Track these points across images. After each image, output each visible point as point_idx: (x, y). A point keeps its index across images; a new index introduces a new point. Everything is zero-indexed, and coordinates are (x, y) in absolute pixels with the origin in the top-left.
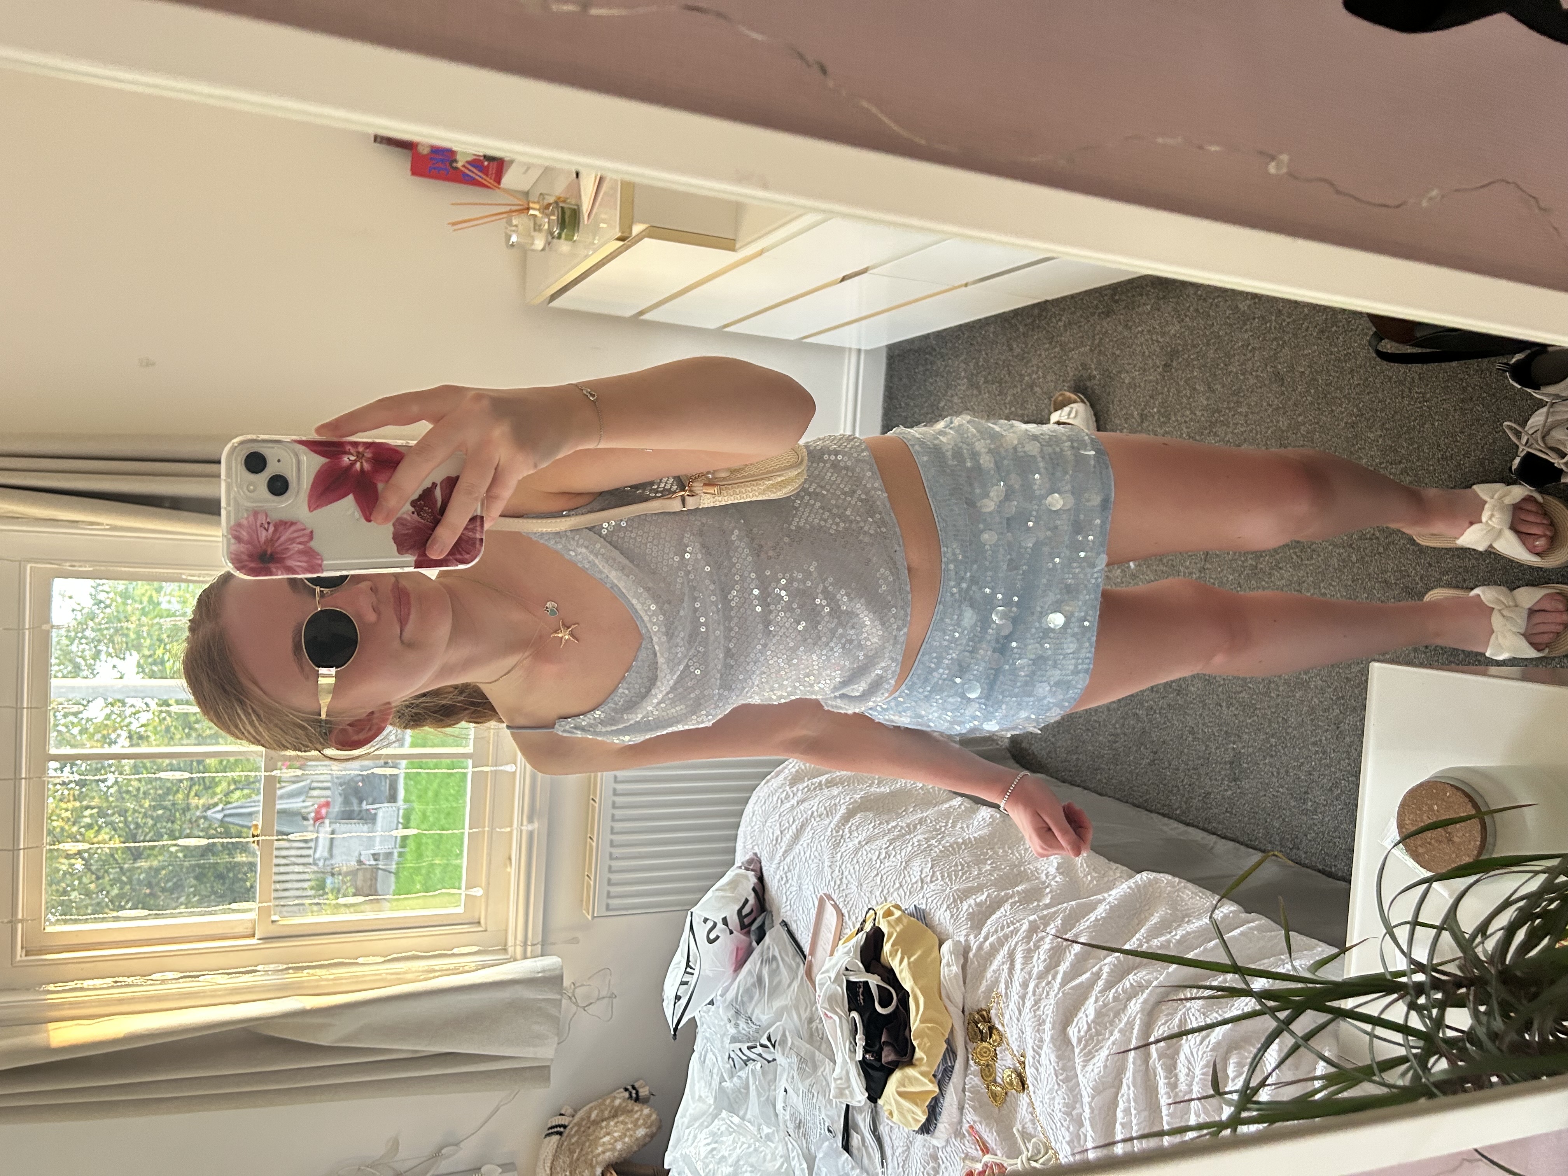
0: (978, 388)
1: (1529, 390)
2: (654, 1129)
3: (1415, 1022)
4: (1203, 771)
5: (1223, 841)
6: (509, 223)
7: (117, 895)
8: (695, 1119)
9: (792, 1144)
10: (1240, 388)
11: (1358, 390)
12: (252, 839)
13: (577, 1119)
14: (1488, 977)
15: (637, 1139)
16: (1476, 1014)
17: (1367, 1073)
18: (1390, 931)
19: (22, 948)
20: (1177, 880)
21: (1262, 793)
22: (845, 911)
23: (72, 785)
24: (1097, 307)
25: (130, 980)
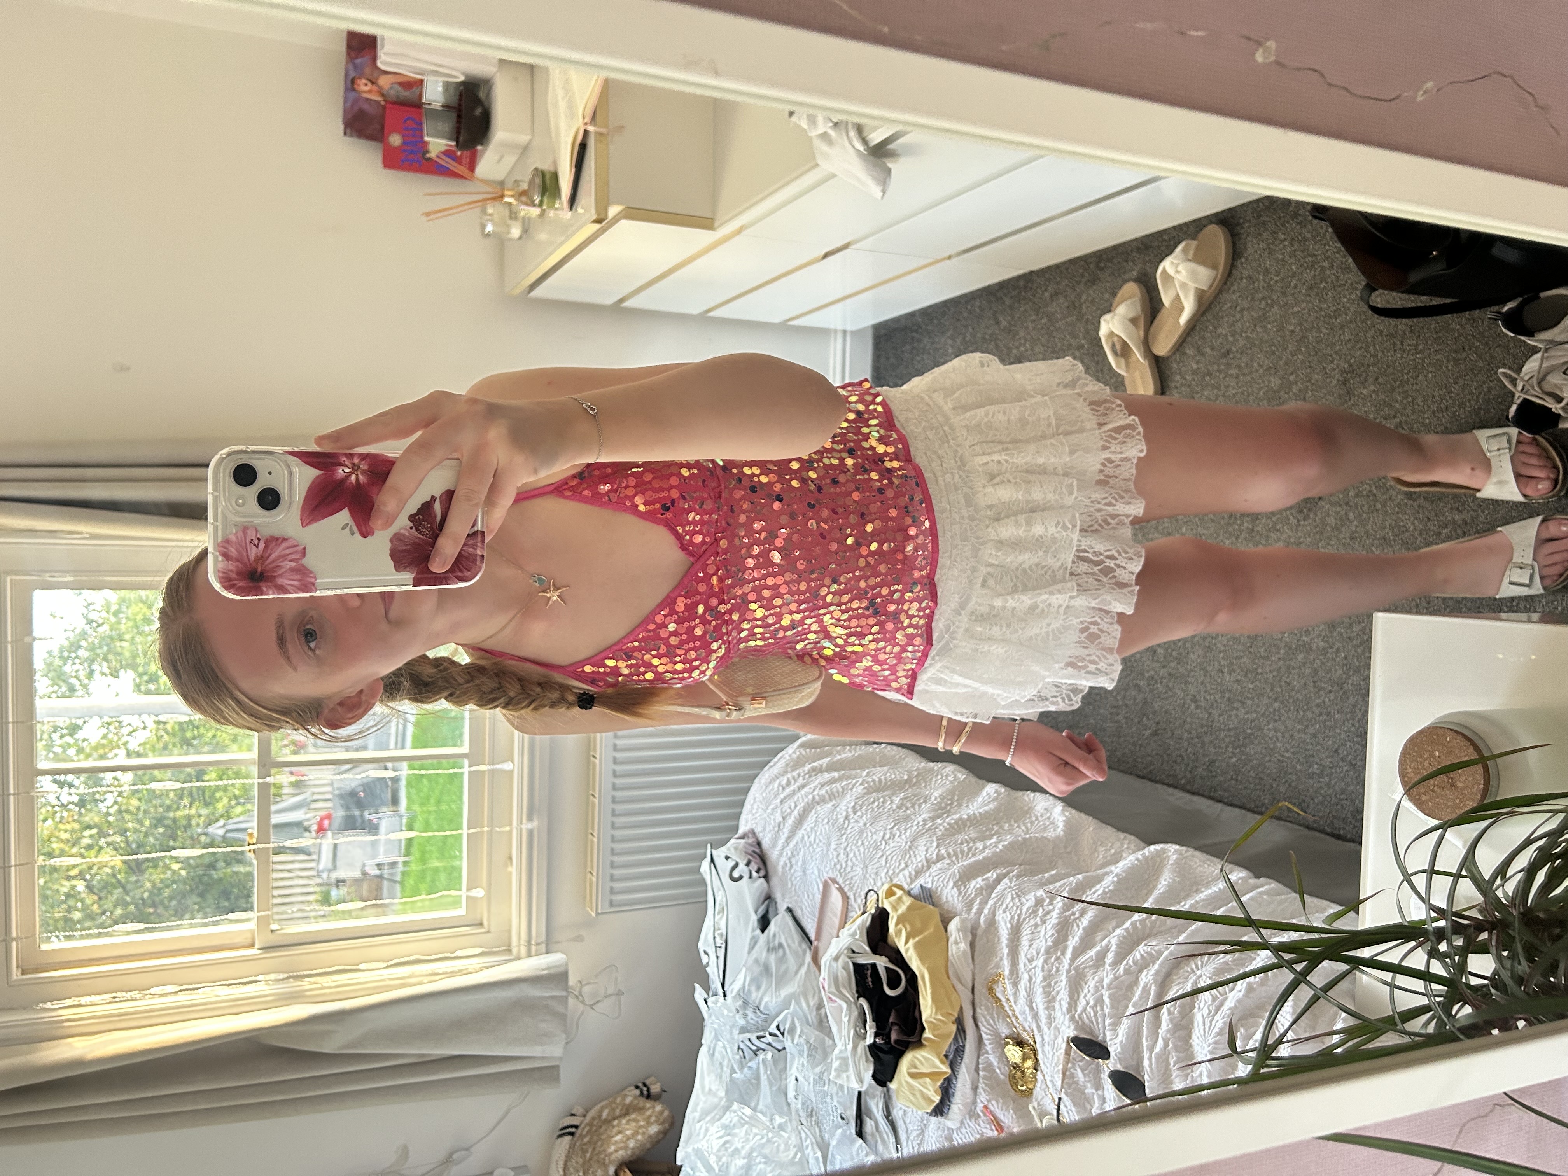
1: (1522, 338)
2: (667, 1125)
3: (1437, 968)
4: (1207, 739)
5: (1230, 808)
6: (484, 212)
7: (120, 914)
8: (705, 1113)
9: (805, 1132)
10: (1230, 351)
11: (1349, 346)
12: (247, 848)
13: (588, 1119)
14: (1510, 919)
15: (650, 1137)
16: (1499, 958)
17: (1390, 1023)
18: (1408, 878)
19: (18, 967)
20: (1184, 848)
21: (1267, 758)
22: (851, 895)
23: (71, 807)
24: (1083, 276)
25: (128, 995)
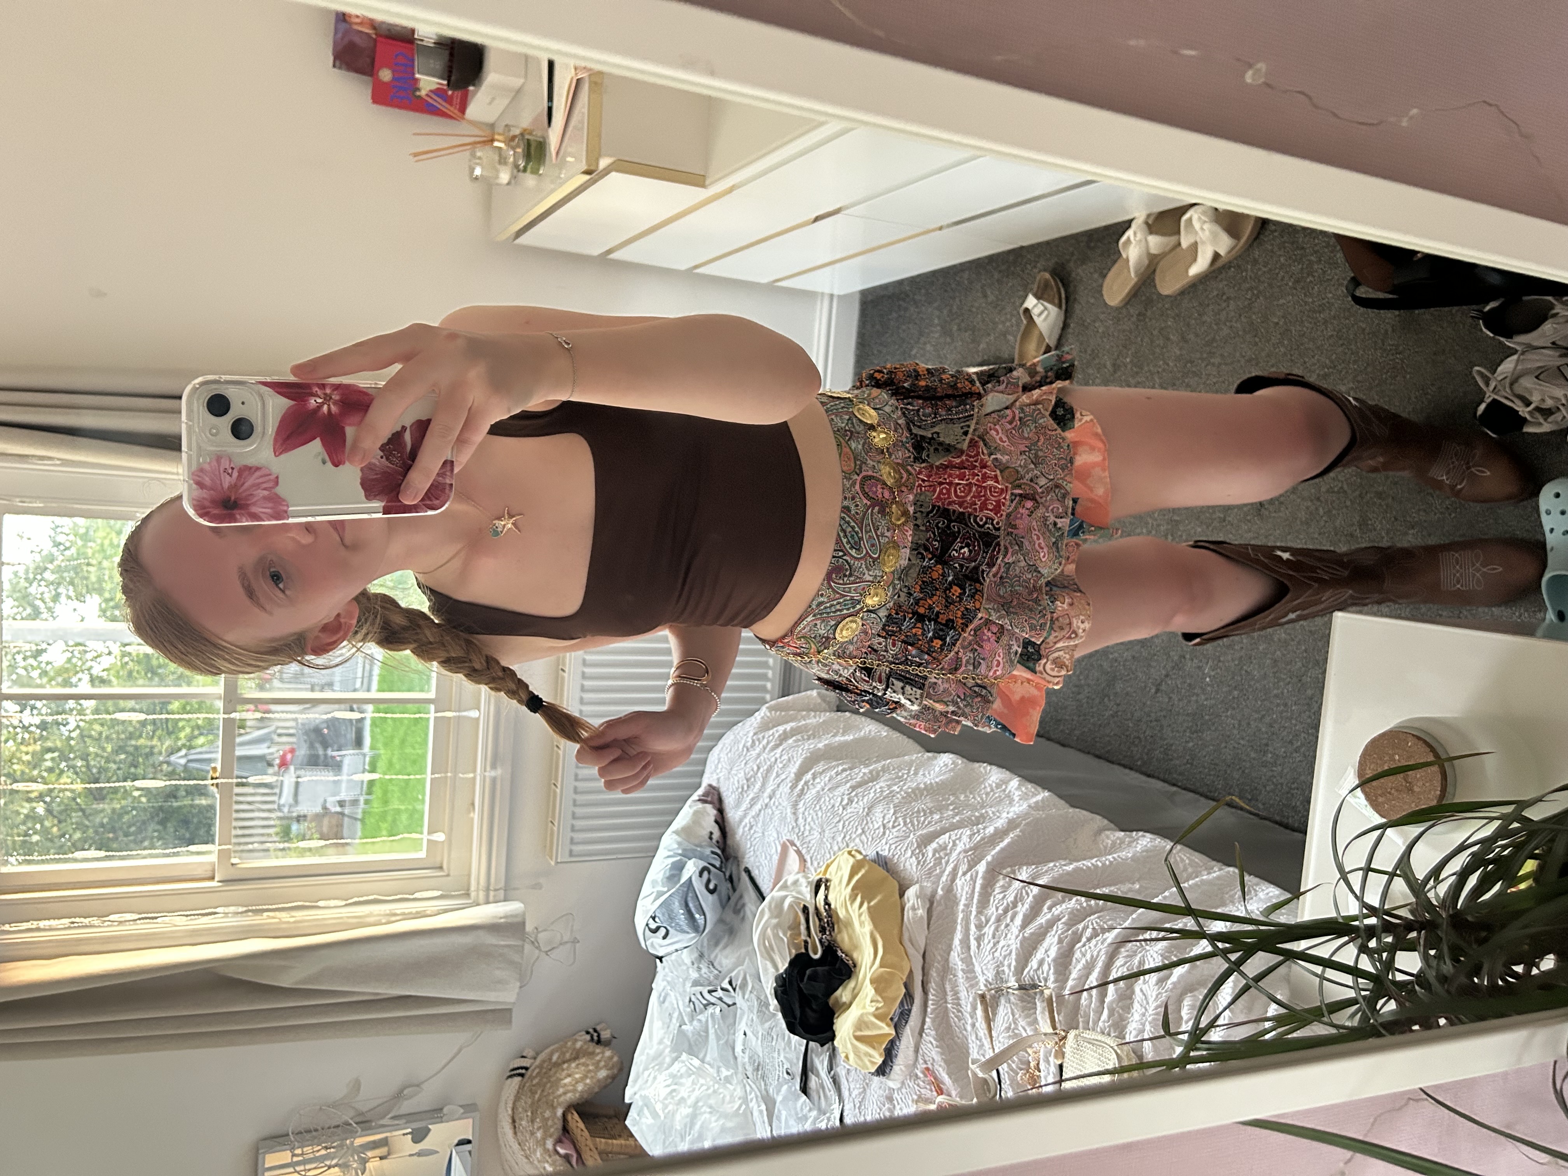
0: (951, 336)
1: (1502, 339)
2: (615, 1071)
3: (1365, 964)
4: (1165, 723)
6: (473, 155)
7: (79, 839)
8: (652, 1060)
9: (750, 1086)
10: (1214, 339)
11: (1331, 341)
12: (210, 782)
13: (538, 1061)
14: (1440, 920)
15: (599, 1081)
16: (1425, 958)
17: (1316, 1014)
18: (1344, 876)
21: (1223, 745)
22: (808, 858)
23: (33, 729)
24: (1072, 254)
25: (86, 921)
